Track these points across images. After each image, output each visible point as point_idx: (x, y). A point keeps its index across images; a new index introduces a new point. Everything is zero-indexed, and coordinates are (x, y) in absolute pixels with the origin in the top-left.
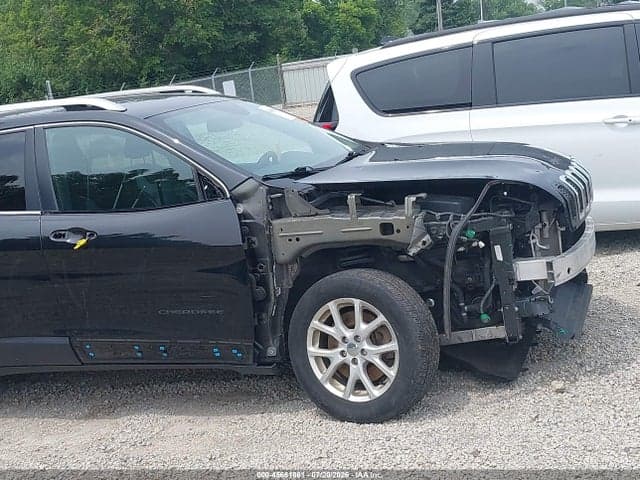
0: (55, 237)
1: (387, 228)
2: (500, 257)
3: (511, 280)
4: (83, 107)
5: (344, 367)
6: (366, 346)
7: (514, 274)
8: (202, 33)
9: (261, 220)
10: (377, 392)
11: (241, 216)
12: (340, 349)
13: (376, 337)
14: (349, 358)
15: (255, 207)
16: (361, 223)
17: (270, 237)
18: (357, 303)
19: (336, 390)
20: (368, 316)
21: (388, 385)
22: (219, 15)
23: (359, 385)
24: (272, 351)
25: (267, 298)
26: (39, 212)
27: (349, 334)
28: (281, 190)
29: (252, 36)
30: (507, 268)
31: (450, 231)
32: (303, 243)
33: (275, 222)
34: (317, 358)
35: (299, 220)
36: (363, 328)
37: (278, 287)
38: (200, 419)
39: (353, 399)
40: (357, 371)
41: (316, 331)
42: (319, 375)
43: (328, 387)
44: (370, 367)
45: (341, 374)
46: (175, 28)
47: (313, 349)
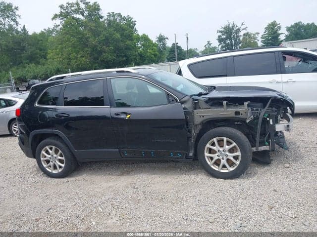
0: (116, 115)
1: (237, 113)
2: (271, 123)
3: (275, 131)
4: (123, 71)
5: (219, 160)
6: (228, 153)
7: (275, 129)
8: (110, 57)
9: (190, 110)
10: (232, 169)
11: (184, 109)
12: (217, 154)
13: (231, 151)
14: (221, 157)
15: (188, 105)
16: (228, 111)
17: (193, 115)
18: (225, 139)
19: (215, 168)
20: (229, 143)
21: (236, 167)
22: (115, 52)
23: (224, 166)
24: (191, 154)
25: (191, 137)
26: (109, 107)
27: (221, 149)
28: (197, 100)
29: (124, 59)
30: (273, 127)
31: (260, 115)
32: (205, 118)
33: (195, 111)
34: (208, 157)
35: (204, 110)
36: (227, 147)
37: (194, 133)
38: (163, 177)
39: (222, 171)
40: (223, 162)
41: (208, 148)
42: (209, 163)
43: (212, 167)
44: (228, 160)
45: (217, 163)
46: (102, 56)
47: (207, 154)
